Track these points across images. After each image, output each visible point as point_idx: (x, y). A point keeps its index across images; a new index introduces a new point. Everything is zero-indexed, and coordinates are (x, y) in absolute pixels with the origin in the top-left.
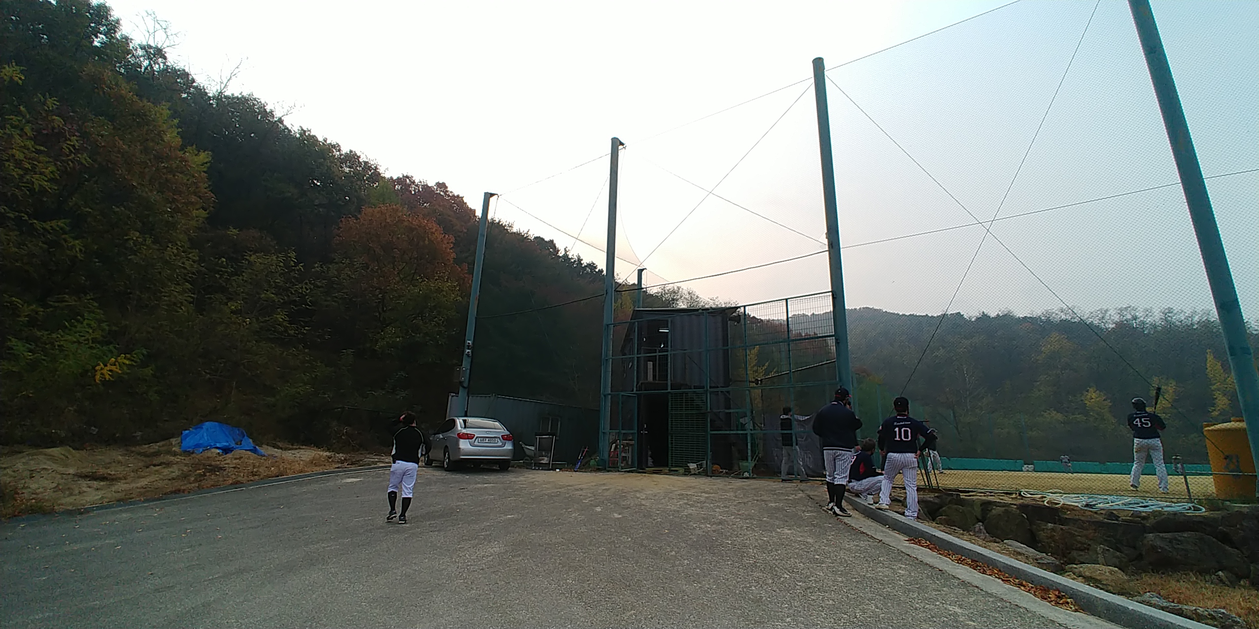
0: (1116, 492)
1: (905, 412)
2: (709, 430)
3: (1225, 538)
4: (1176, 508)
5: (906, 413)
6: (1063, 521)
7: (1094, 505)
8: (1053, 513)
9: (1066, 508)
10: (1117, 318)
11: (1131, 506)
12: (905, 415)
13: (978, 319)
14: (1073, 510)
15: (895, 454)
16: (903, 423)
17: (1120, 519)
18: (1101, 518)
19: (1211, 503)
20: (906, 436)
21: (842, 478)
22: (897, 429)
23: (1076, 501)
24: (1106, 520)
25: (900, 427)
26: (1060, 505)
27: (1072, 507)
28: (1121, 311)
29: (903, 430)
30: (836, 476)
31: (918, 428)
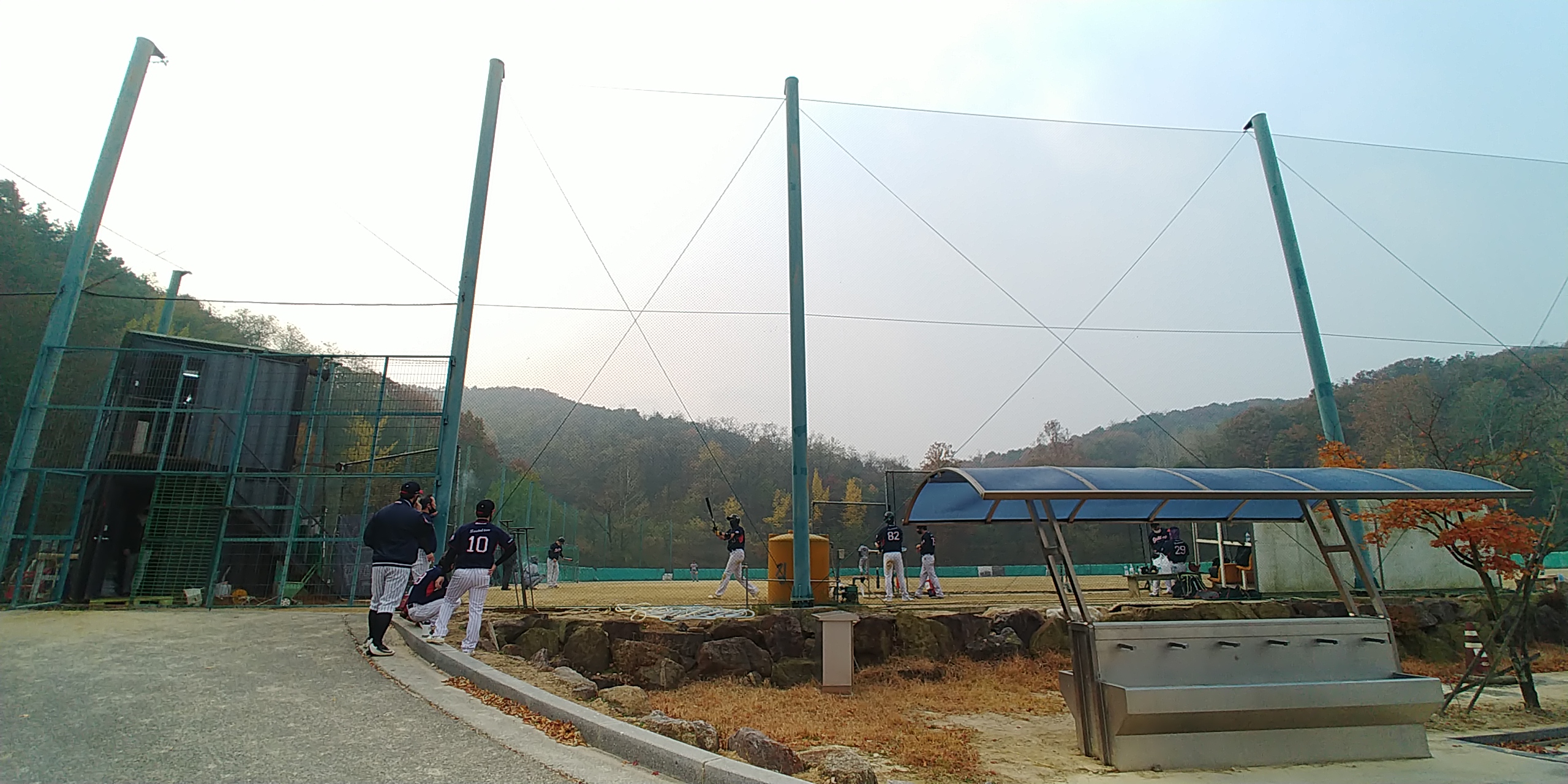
0: (699, 602)
1: (487, 517)
2: (222, 536)
3: (760, 641)
4: (735, 614)
5: (488, 519)
6: (639, 637)
7: (673, 617)
8: (632, 629)
9: (649, 622)
10: (762, 433)
11: (702, 615)
12: (486, 521)
13: (652, 418)
14: (653, 623)
15: (465, 570)
16: (481, 531)
17: (688, 630)
18: (673, 629)
19: (761, 609)
20: (482, 548)
21: (389, 604)
22: (472, 538)
23: (657, 613)
24: (677, 632)
25: (476, 536)
26: (643, 619)
27: (653, 620)
28: (766, 427)
29: (479, 539)
30: (381, 602)
31: (497, 537)
